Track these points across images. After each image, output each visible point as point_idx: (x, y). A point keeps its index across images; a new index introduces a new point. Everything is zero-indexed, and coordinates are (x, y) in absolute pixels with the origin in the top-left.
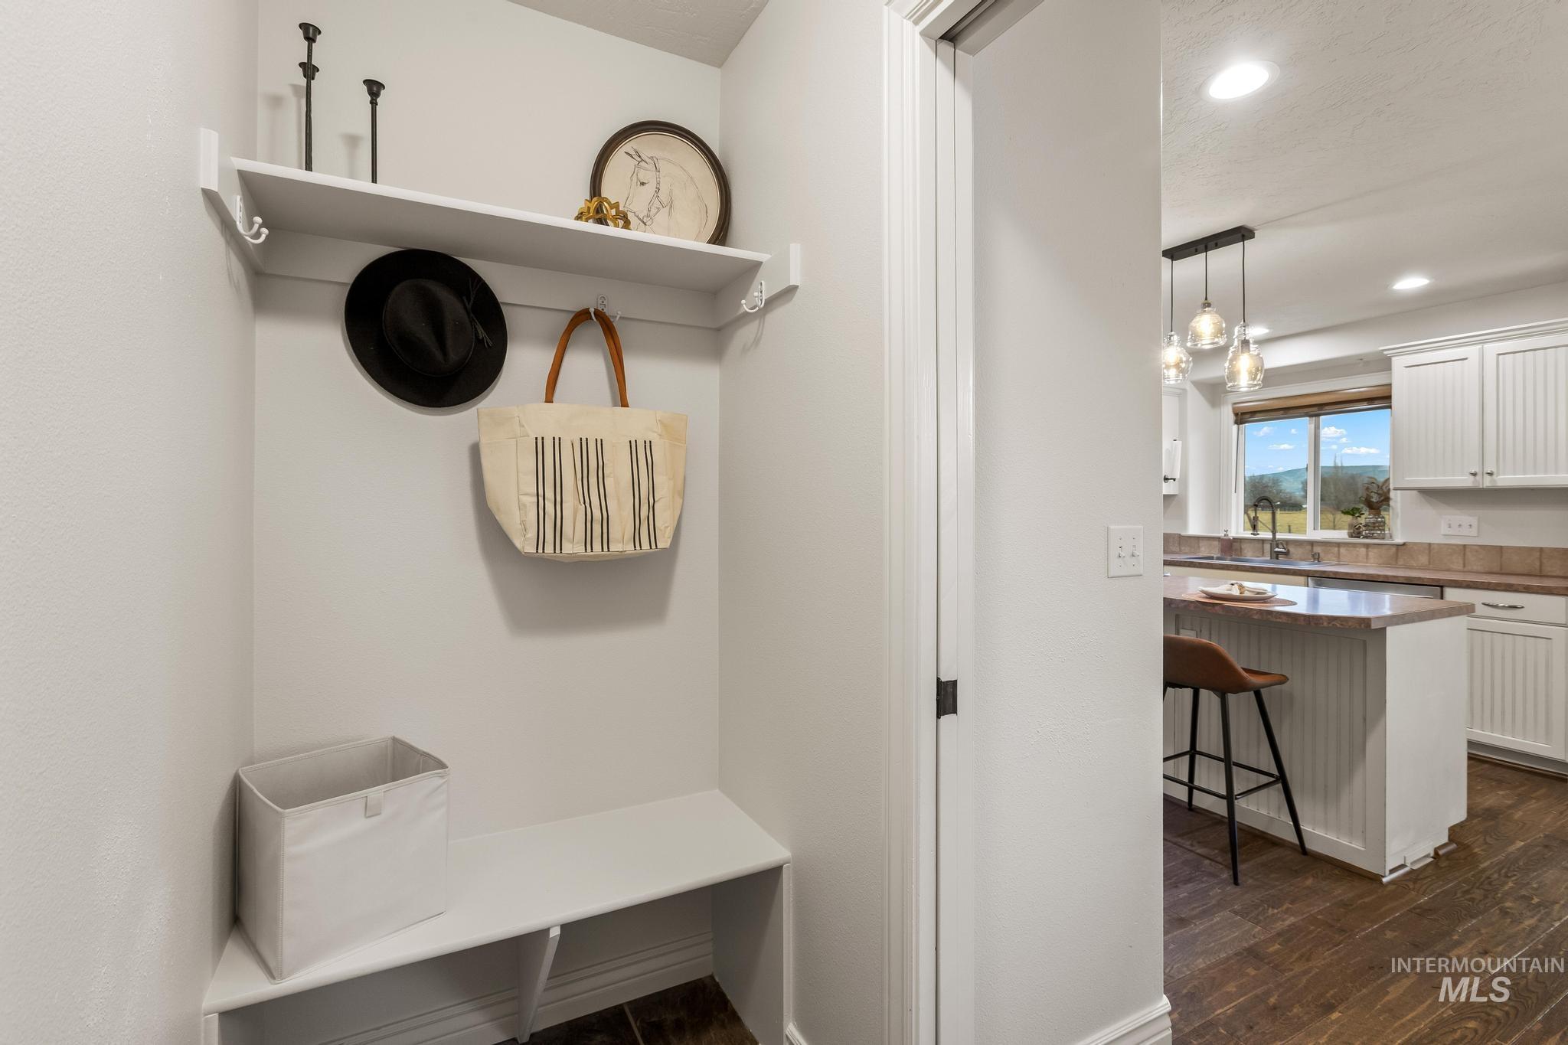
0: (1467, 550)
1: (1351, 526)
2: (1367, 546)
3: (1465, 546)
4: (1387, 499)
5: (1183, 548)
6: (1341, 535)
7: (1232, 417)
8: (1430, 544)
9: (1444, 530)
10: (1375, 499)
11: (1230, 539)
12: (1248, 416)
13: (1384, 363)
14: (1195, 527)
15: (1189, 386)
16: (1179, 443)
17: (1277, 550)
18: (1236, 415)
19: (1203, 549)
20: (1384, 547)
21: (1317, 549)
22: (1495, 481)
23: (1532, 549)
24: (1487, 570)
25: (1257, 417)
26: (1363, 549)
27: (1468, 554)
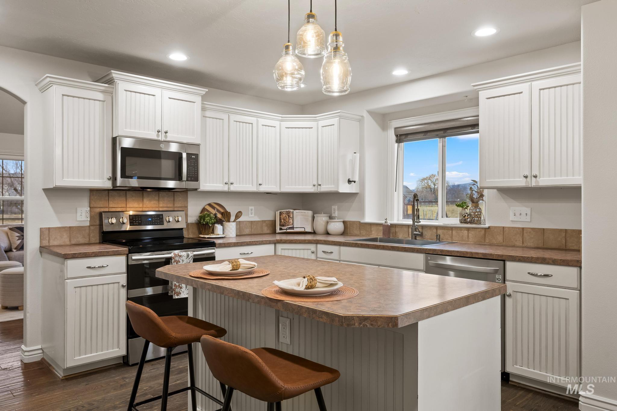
0: (525, 231)
1: (461, 214)
2: (468, 229)
3: (523, 228)
4: (482, 196)
5: (362, 232)
6: (454, 221)
7: (394, 138)
8: (504, 227)
9: (512, 218)
10: (475, 196)
11: (388, 225)
12: (404, 137)
13: (474, 99)
14: (370, 218)
15: (365, 114)
16: (358, 155)
17: (415, 233)
18: (397, 136)
19: (373, 232)
20: (479, 230)
21: (440, 232)
22: (538, 182)
23: (561, 230)
24: (536, 246)
25: (410, 137)
26: (466, 232)
27: (525, 234)
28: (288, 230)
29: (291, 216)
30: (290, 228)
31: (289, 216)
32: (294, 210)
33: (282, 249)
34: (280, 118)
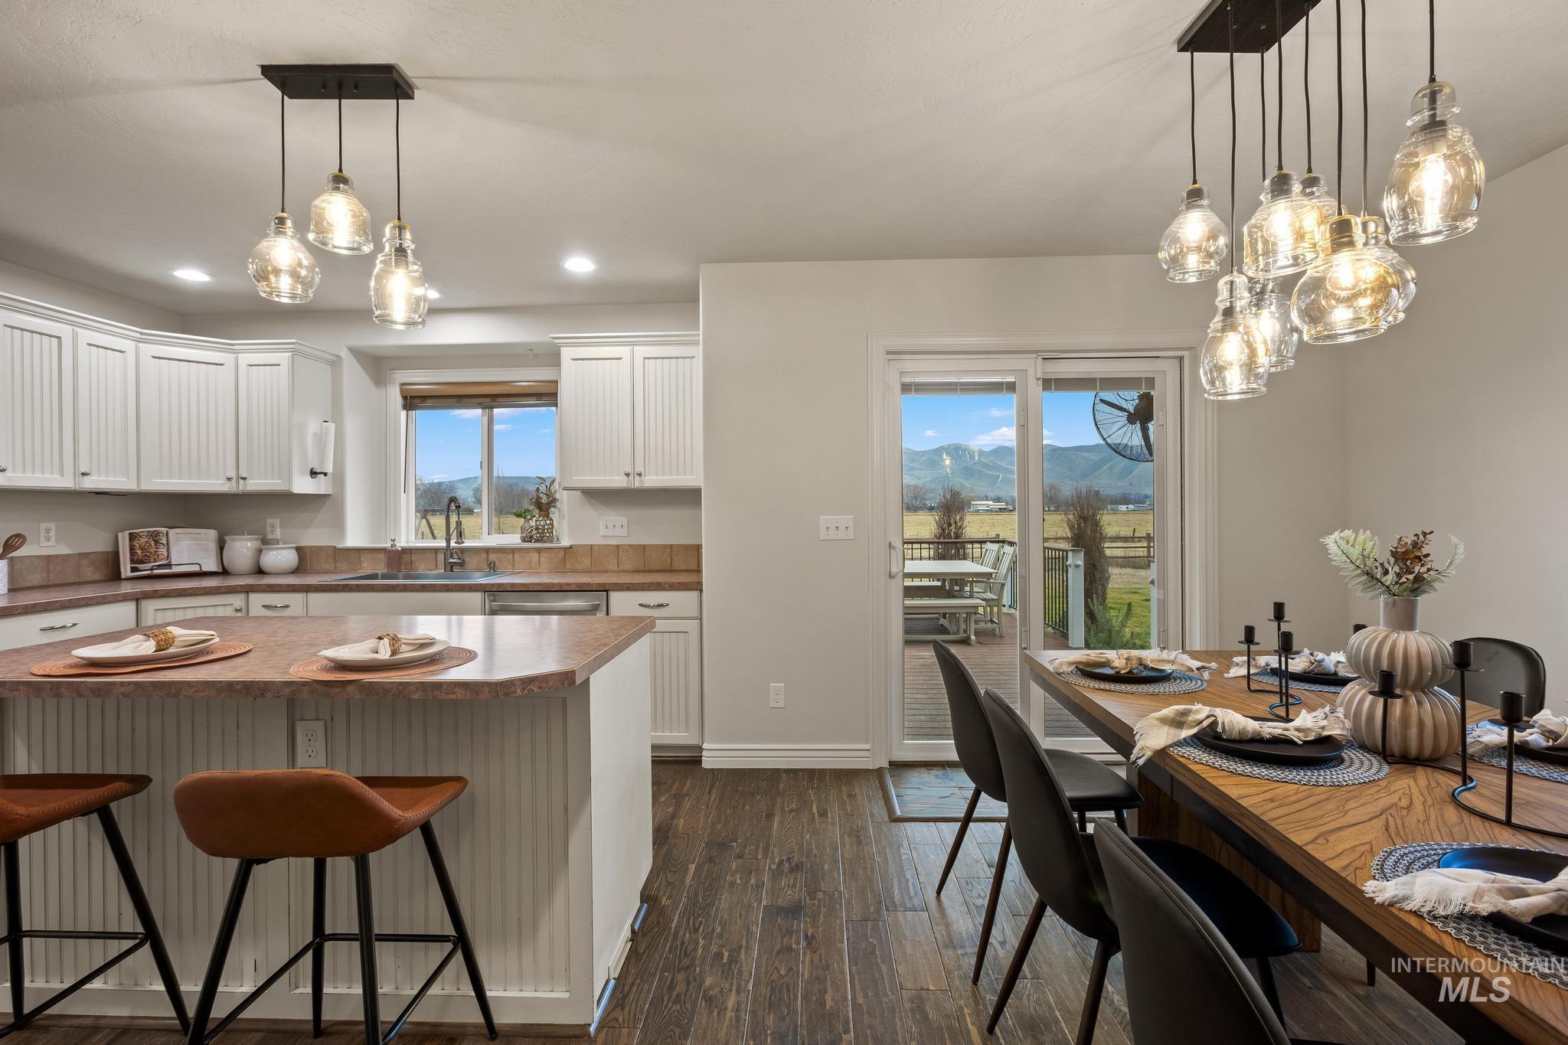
0: (620, 550)
1: (523, 529)
2: (539, 550)
3: (618, 546)
4: (554, 500)
5: (339, 565)
6: (513, 539)
7: (399, 401)
8: (591, 545)
9: (603, 531)
10: (544, 500)
11: (398, 550)
12: (418, 401)
13: (552, 357)
14: (355, 536)
15: (345, 354)
16: (332, 426)
17: (451, 560)
18: (405, 398)
19: (365, 565)
20: (554, 551)
21: (493, 557)
22: (643, 482)
23: (665, 546)
24: (635, 568)
25: (429, 403)
26: (536, 554)
27: (621, 553)
28: (154, 571)
29: (164, 541)
30: (160, 567)
31: (156, 542)
32: (170, 528)
33: (156, 610)
34: (138, 335)
